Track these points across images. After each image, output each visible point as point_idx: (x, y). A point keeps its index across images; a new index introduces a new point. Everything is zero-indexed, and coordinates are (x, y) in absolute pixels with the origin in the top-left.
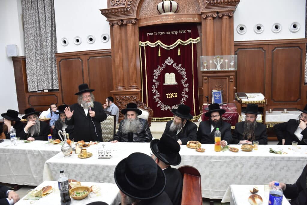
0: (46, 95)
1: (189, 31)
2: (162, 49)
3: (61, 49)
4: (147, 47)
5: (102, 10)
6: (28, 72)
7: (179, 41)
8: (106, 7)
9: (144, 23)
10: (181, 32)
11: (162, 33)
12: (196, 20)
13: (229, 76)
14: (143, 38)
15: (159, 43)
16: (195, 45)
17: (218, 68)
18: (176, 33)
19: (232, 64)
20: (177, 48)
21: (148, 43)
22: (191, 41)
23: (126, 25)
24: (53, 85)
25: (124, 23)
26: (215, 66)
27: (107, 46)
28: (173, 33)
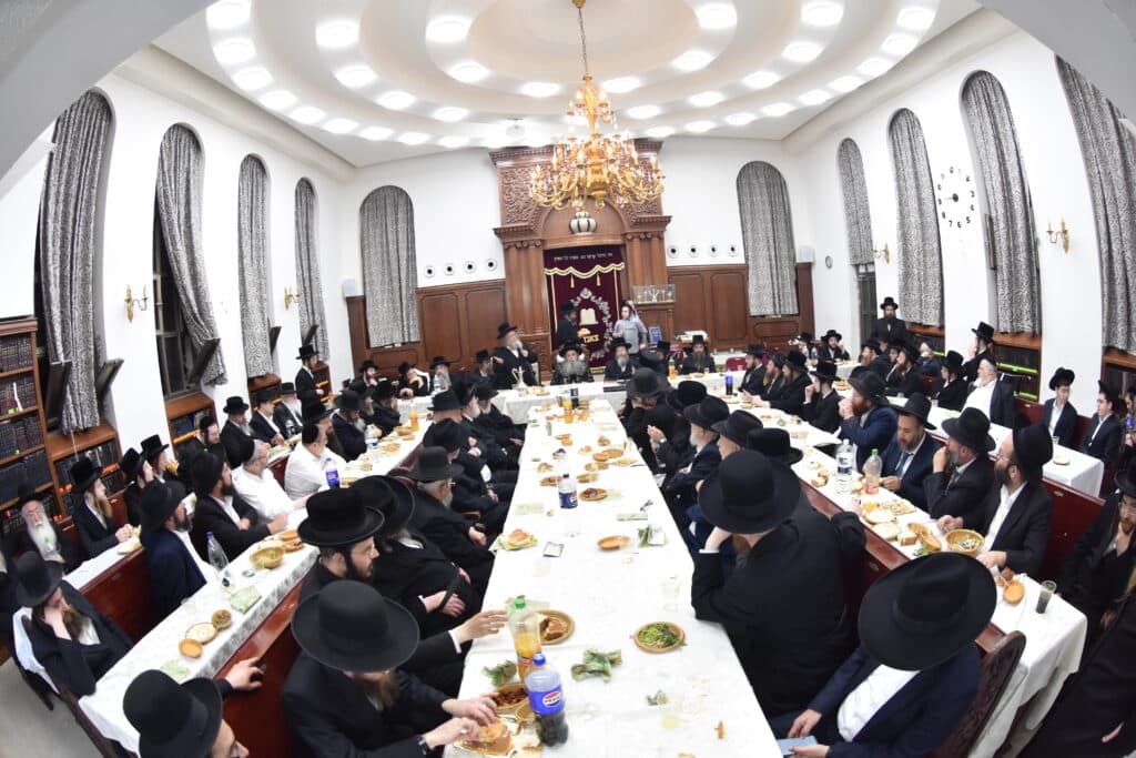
0: (399, 350)
1: (610, 254)
2: (574, 276)
3: (424, 282)
4: (555, 275)
5: (495, 230)
6: (369, 319)
7: (598, 268)
8: (498, 226)
9: (550, 246)
10: (600, 255)
11: (575, 257)
12: (619, 241)
13: (667, 309)
14: (549, 264)
15: (571, 270)
16: (618, 272)
17: (655, 301)
18: (594, 256)
19: (670, 294)
20: (595, 276)
21: (556, 271)
22: (612, 267)
23: (527, 247)
24: (409, 334)
25: (525, 245)
26: (650, 298)
27: (499, 273)
28: (589, 257)
